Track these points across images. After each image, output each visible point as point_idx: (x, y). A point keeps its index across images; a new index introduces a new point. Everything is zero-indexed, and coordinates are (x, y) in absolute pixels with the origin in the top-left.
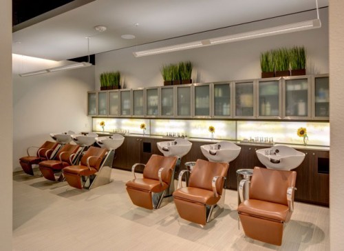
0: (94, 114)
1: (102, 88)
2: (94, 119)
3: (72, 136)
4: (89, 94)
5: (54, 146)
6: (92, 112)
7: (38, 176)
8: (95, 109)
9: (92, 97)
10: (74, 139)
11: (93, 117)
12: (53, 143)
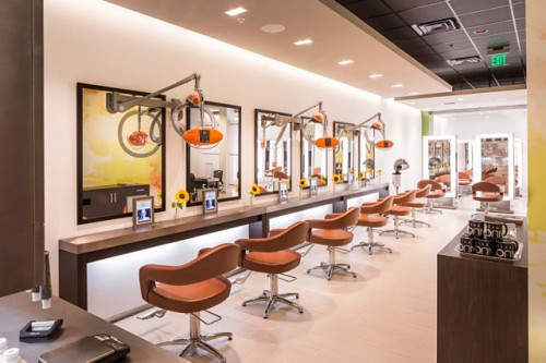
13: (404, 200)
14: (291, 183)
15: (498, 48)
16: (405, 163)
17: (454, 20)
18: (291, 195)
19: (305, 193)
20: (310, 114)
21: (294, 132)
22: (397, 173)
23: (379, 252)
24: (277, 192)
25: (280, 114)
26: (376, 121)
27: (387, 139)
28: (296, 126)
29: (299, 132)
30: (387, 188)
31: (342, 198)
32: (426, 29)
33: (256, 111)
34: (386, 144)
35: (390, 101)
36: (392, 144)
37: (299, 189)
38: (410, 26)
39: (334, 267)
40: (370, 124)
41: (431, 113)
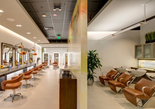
0: (140, 58)
1: (147, 42)
2: (139, 60)
3: (127, 69)
4: (136, 47)
5: (115, 73)
6: (138, 56)
7: (107, 86)
8: (141, 55)
9: (138, 48)
10: (128, 71)
11: (138, 59)
12: (115, 72)
13: (41, 67)
14: (12, 64)
15: (59, 35)
16: (39, 58)
17: (53, 28)
18: (13, 68)
19: (16, 67)
20: (18, 46)
21: (13, 50)
22: (38, 61)
23: (36, 80)
24: (8, 67)
25: (10, 45)
26: (33, 49)
27: (36, 53)
28: (14, 49)
29: (15, 50)
30: (36, 64)
31: (26, 68)
32: (47, 29)
33: (2, 43)
34: (35, 54)
35: (36, 44)
36: (37, 54)
37: (15, 66)
38: (44, 27)
39: (27, 85)
40: (32, 49)
41: (44, 47)
